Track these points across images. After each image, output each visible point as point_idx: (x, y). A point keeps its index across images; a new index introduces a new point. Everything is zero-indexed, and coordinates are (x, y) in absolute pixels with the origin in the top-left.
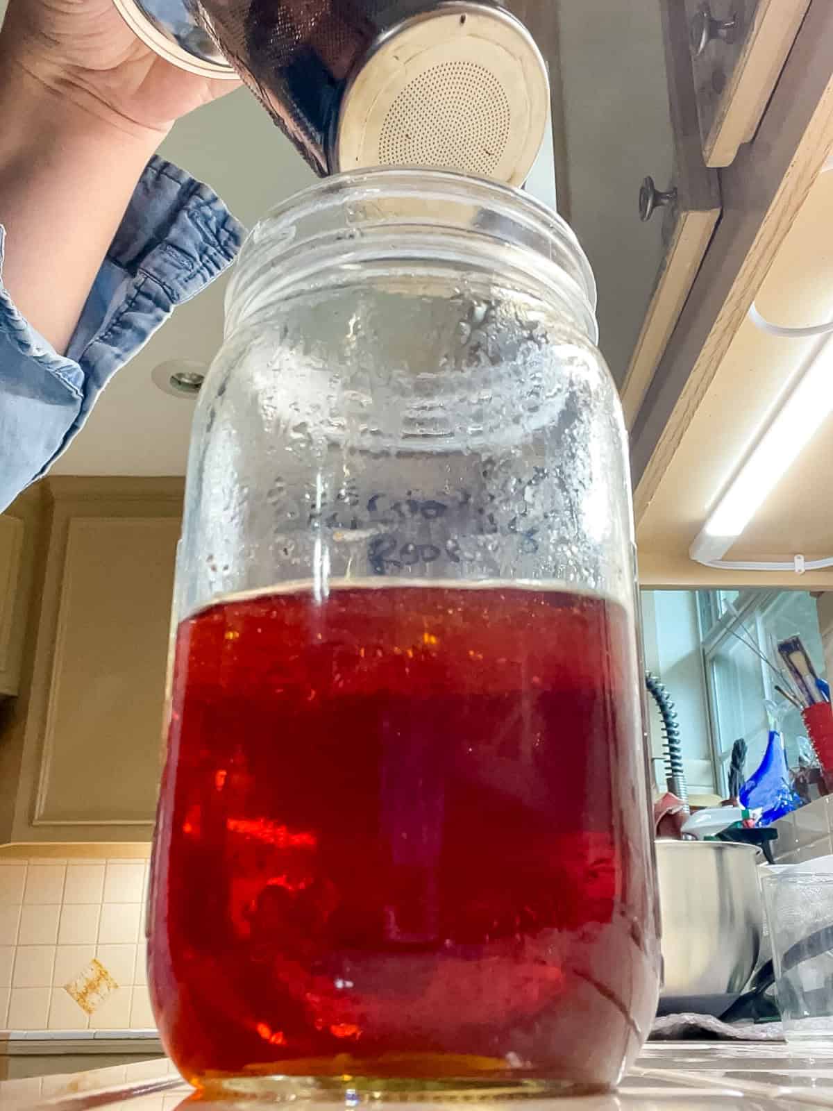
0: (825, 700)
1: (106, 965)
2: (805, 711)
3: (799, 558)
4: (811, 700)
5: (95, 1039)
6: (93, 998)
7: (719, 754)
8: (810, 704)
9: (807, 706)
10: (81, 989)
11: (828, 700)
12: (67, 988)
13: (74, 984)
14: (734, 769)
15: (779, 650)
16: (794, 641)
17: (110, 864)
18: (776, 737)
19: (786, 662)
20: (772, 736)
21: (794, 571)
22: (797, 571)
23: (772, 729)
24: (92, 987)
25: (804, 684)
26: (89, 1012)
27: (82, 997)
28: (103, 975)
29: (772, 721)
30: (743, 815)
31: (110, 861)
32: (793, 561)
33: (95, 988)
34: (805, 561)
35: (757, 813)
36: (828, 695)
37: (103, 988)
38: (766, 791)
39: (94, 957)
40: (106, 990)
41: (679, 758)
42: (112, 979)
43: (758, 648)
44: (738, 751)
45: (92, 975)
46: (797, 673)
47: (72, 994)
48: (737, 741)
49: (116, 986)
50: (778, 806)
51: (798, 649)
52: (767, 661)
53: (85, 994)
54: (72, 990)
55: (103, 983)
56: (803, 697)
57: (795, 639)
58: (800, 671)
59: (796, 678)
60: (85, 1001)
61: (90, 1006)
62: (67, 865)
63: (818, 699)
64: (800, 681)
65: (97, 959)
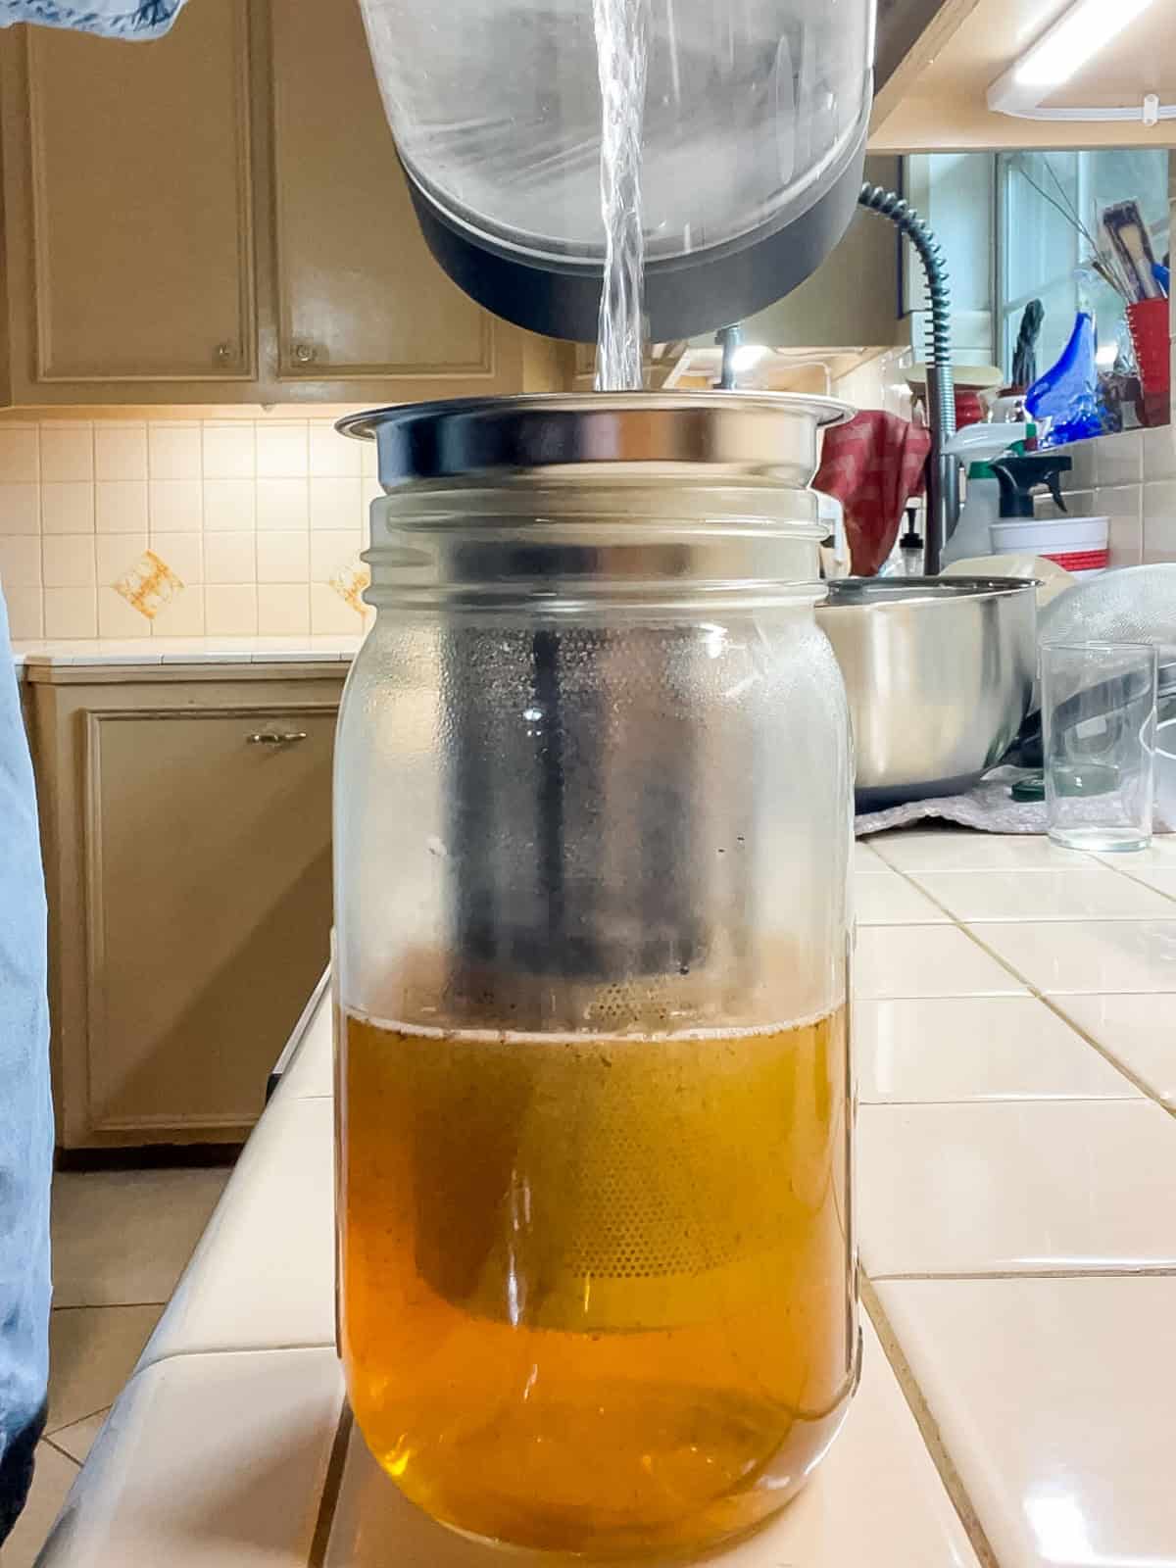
0: (1162, 296)
1: (164, 561)
2: (1133, 307)
3: (1151, 100)
4: (1142, 292)
5: (162, 664)
6: (151, 600)
7: (1004, 303)
8: (1139, 299)
9: (1135, 301)
10: (136, 589)
11: (1166, 296)
12: (117, 587)
13: (124, 582)
14: (1023, 344)
15: (1105, 222)
16: (1128, 209)
17: (154, 427)
18: (1086, 320)
19: (1113, 238)
20: (1081, 319)
21: (1140, 121)
22: (1145, 121)
23: (1082, 311)
24: (149, 586)
25: (1134, 270)
26: (150, 616)
27: (137, 598)
28: (162, 571)
29: (1083, 298)
30: (1028, 432)
31: (151, 423)
32: (1142, 105)
33: (153, 587)
34: (1160, 104)
35: (1045, 427)
36: (1167, 289)
37: (164, 585)
38: (1063, 397)
39: (146, 548)
40: (169, 590)
41: (946, 340)
42: (174, 576)
43: (1077, 218)
44: (1032, 319)
45: (147, 571)
46: (1126, 255)
47: (125, 595)
48: (1031, 303)
49: (181, 585)
50: (1077, 419)
51: (1133, 221)
52: (1087, 235)
53: (141, 594)
54: (123, 590)
55: (163, 580)
56: (1131, 287)
57: (1130, 205)
58: (1132, 253)
59: (1124, 262)
60: (142, 604)
61: (151, 610)
62: (94, 429)
63: (1152, 293)
64: (1129, 266)
65: (151, 551)
